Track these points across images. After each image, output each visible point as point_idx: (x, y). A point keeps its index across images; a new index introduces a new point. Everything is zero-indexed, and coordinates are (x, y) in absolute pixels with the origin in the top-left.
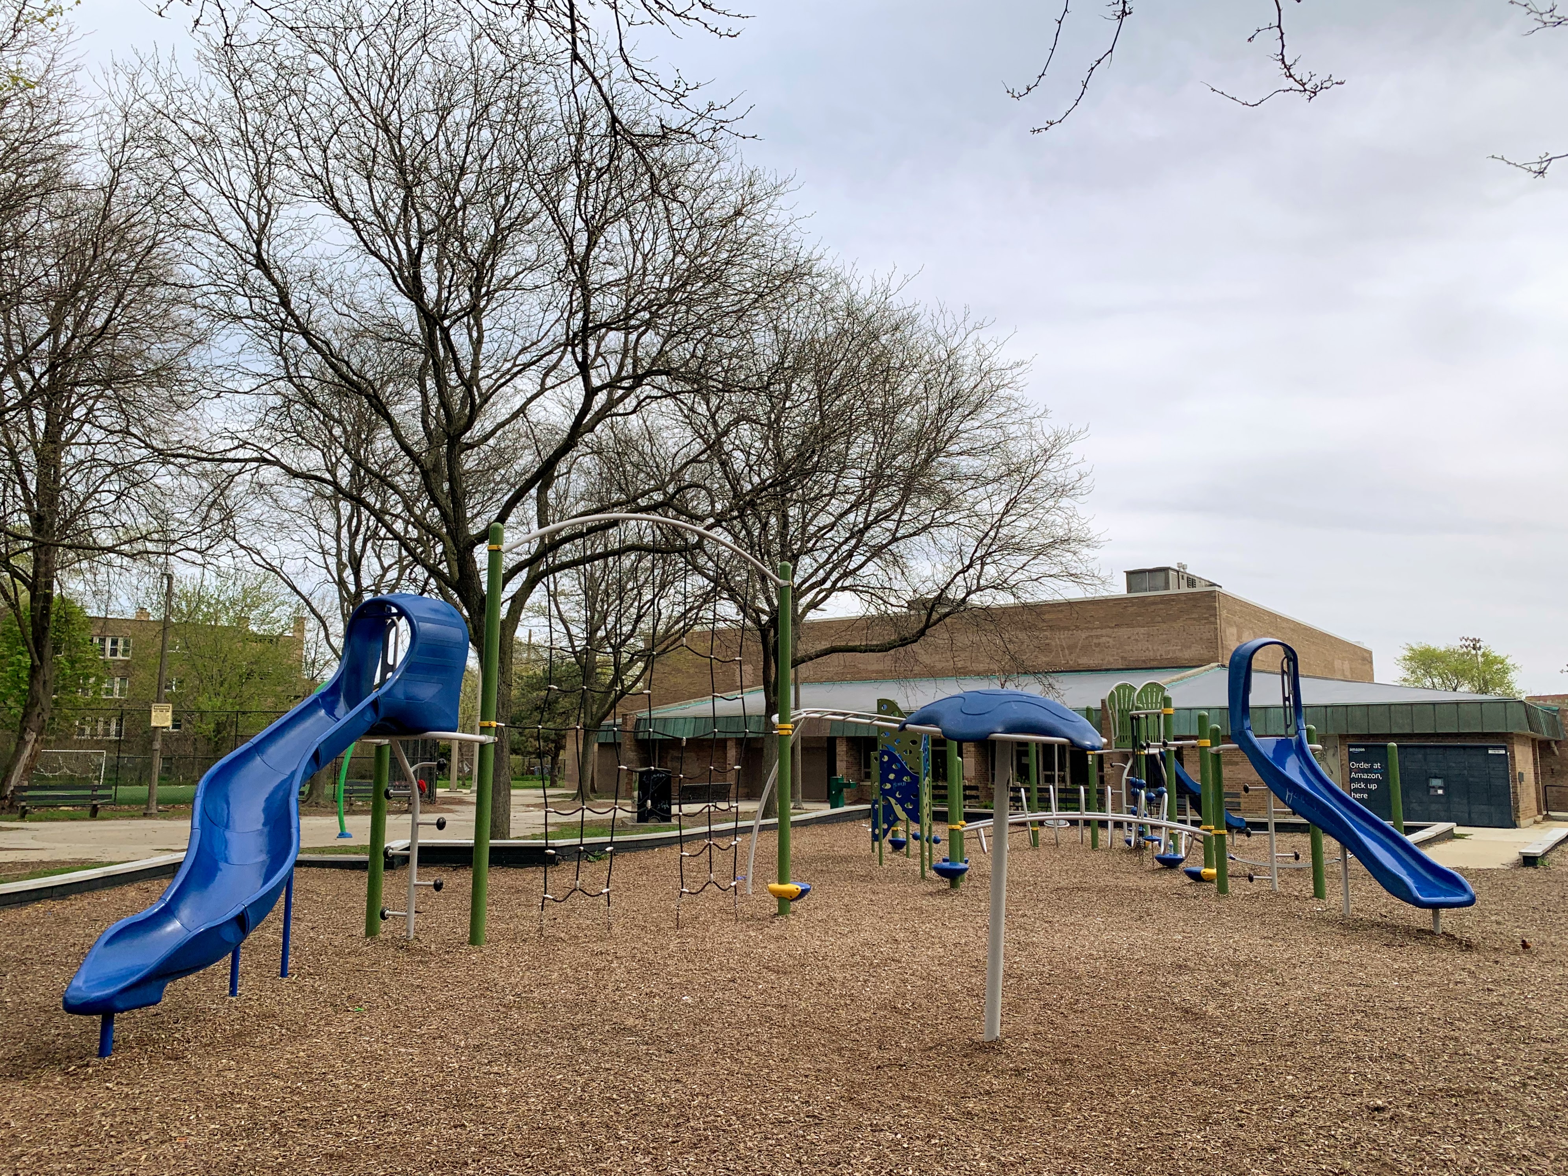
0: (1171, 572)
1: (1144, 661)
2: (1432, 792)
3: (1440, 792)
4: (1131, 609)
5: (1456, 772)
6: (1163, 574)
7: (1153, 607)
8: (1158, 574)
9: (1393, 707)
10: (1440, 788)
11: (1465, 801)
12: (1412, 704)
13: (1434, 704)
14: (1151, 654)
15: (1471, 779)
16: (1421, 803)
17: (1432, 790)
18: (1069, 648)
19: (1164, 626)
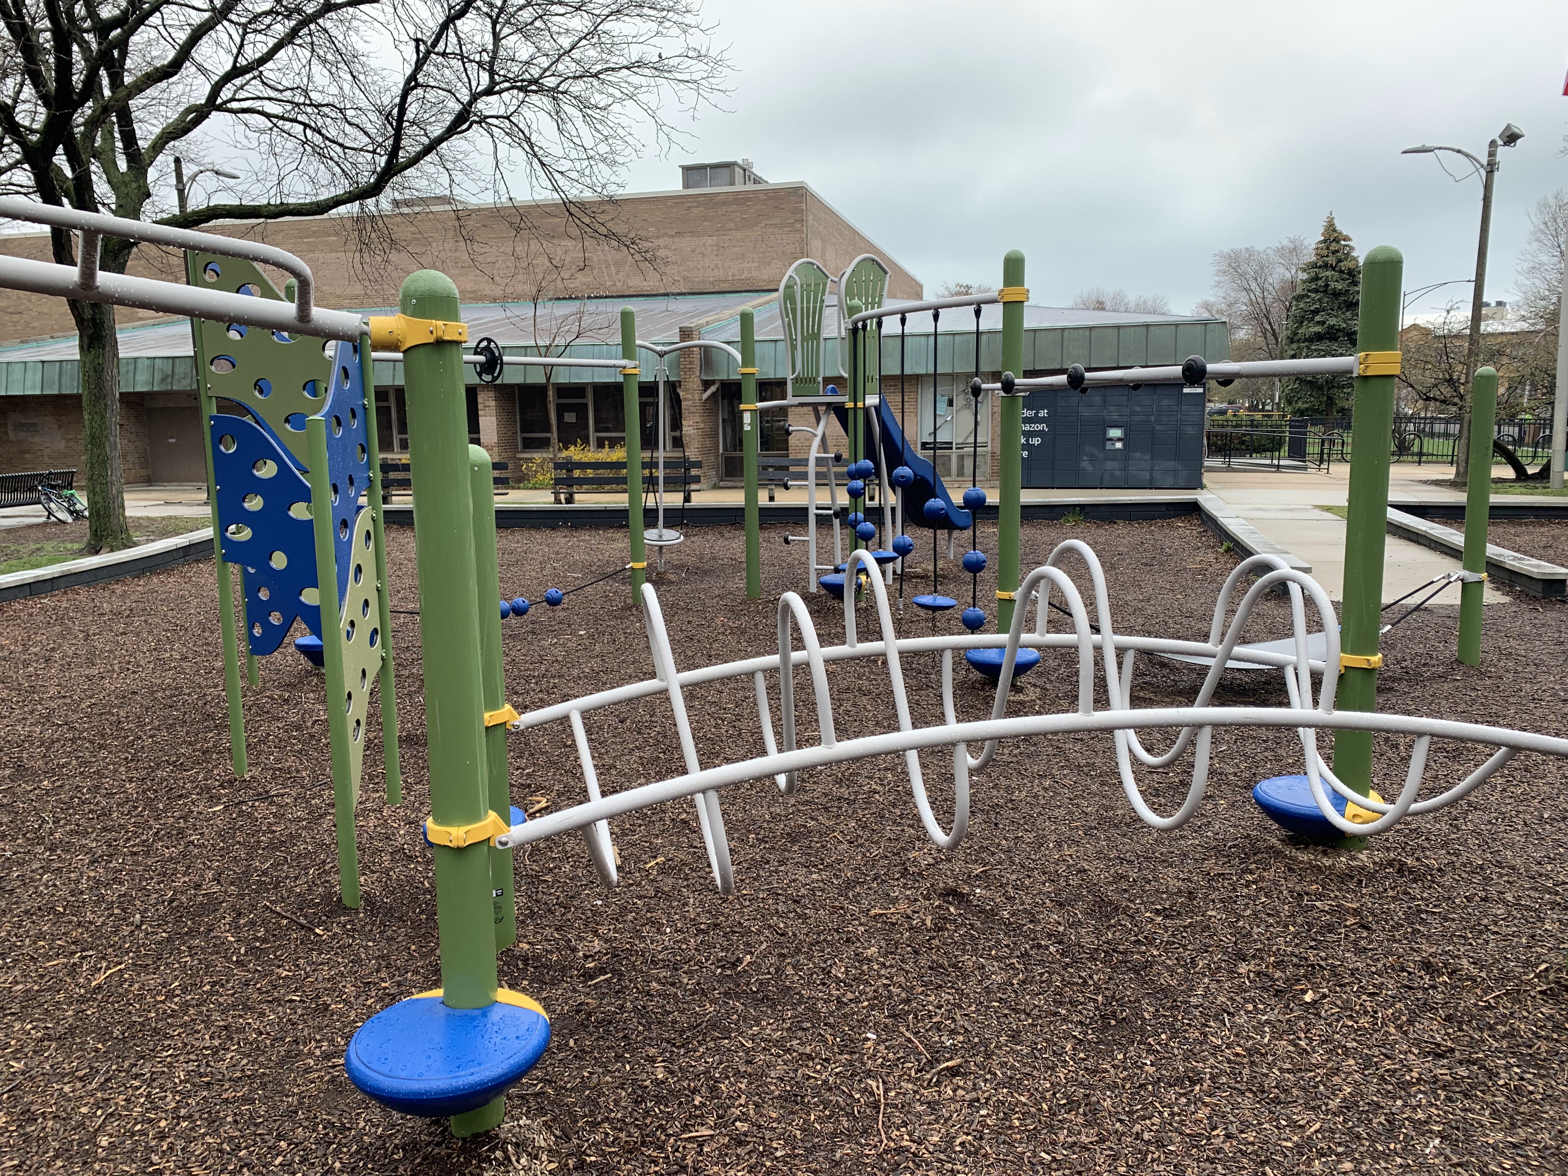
0: (737, 169)
1: (712, 283)
2: (1109, 445)
3: (1119, 445)
4: (696, 211)
5: (1141, 418)
6: (726, 171)
7: (724, 208)
8: (720, 170)
9: (1066, 333)
10: (1119, 440)
11: (1148, 457)
12: (1091, 328)
13: (1118, 327)
14: (720, 273)
15: (1158, 428)
16: (1093, 460)
17: (1108, 444)
18: (616, 263)
19: (738, 235)
